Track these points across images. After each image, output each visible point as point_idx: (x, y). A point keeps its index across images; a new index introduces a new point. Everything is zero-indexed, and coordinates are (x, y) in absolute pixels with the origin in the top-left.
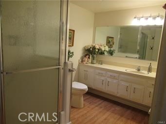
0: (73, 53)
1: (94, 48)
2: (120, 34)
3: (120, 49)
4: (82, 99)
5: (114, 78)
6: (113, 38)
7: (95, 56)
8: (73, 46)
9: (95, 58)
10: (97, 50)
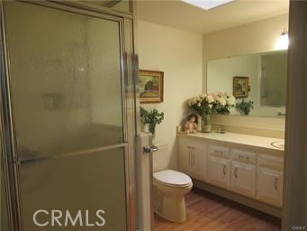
0: (162, 114)
1: (205, 102)
2: (263, 69)
3: (264, 99)
4: (183, 204)
5: (247, 160)
6: (247, 78)
7: (208, 117)
8: (162, 101)
9: (209, 122)
10: (211, 106)
